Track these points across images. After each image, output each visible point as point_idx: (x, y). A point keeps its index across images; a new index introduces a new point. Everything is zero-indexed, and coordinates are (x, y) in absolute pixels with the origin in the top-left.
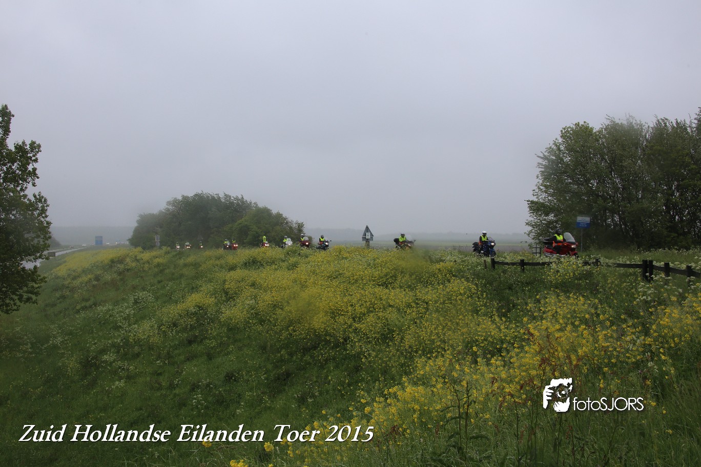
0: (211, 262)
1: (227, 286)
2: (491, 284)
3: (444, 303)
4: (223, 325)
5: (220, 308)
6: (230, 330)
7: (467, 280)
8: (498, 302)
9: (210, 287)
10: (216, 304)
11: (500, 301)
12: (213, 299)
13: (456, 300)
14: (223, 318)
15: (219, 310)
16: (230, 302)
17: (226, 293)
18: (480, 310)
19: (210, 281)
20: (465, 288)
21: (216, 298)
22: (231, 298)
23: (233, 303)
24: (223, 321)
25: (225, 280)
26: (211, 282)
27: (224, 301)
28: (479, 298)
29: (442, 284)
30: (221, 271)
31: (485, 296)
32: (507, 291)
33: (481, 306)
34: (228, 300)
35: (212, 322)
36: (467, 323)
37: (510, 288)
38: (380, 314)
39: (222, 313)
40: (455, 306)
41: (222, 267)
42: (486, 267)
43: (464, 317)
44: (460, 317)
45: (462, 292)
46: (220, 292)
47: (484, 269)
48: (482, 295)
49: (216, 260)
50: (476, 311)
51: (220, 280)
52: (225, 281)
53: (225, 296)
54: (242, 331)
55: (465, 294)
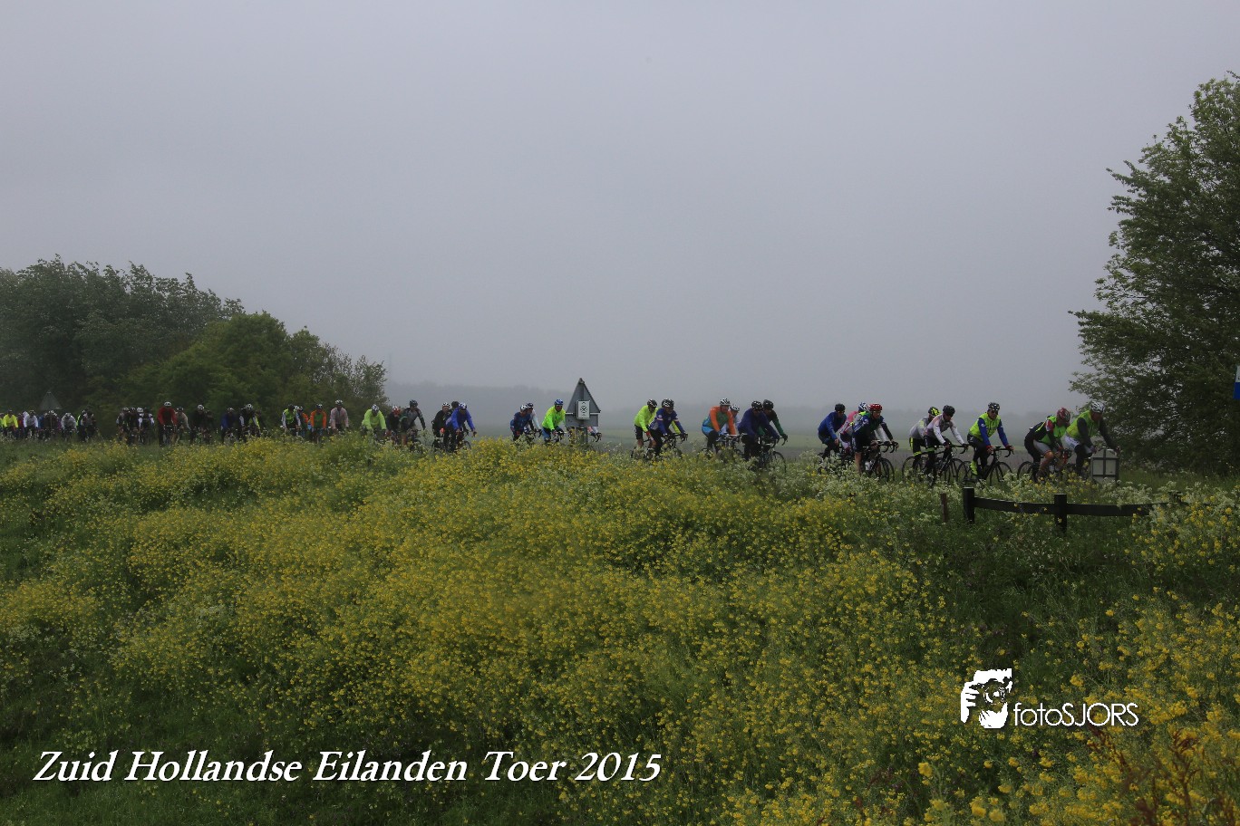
0: (86, 482)
1: (135, 559)
2: (962, 568)
3: (815, 622)
4: (121, 683)
5: (110, 630)
6: (142, 696)
7: (889, 554)
8: (982, 623)
9: (83, 561)
10: (101, 615)
11: (989, 621)
12: (91, 600)
13: (852, 616)
14: (119, 660)
15: (107, 635)
16: (147, 609)
17: (135, 581)
18: (928, 646)
19: (83, 541)
20: (881, 579)
21: (98, 595)
22: (150, 596)
23: (154, 614)
24: (123, 672)
25: (131, 540)
26: (85, 545)
27: (125, 606)
28: (923, 610)
29: (810, 565)
30: (118, 512)
31: (942, 604)
32: (1013, 591)
33: (930, 635)
34: (136, 604)
35: (85, 673)
36: (888, 688)
37: (1022, 582)
38: (618, 654)
39: (117, 643)
40: (847, 632)
41: (119, 497)
42: (946, 515)
43: (877, 667)
44: (867, 668)
45: (872, 590)
46: (115, 577)
47: (938, 522)
48: (934, 602)
49: (101, 476)
50: (914, 652)
51: (115, 540)
52: (128, 544)
53: (130, 592)
54: (181, 702)
55: (879, 594)
